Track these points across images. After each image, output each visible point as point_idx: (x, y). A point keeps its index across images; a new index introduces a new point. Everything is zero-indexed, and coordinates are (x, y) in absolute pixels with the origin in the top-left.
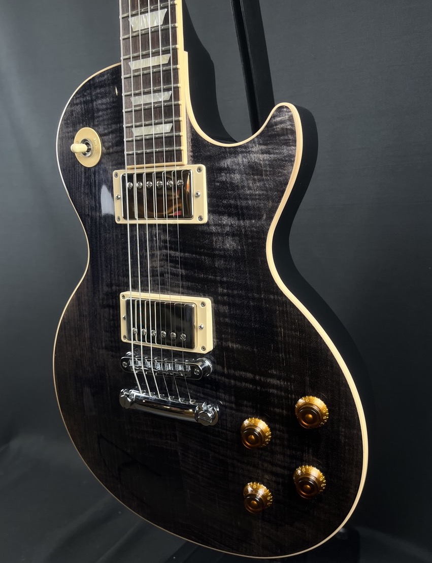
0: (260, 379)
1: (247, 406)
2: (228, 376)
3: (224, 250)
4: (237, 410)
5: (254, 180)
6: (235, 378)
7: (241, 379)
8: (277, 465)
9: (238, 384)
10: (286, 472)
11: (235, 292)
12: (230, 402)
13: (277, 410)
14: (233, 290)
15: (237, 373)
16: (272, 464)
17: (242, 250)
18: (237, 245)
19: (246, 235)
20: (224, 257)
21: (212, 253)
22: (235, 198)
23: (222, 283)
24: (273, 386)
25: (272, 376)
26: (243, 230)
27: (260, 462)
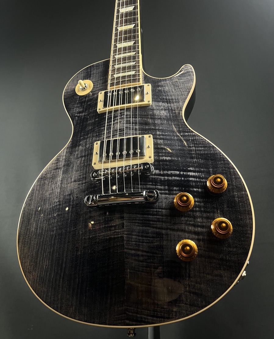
0: (183, 174)
1: (175, 190)
2: (163, 175)
3: (161, 116)
4: (169, 194)
5: (175, 89)
6: (168, 175)
7: (171, 175)
8: (198, 226)
9: (170, 178)
10: (204, 230)
11: (166, 133)
12: (165, 190)
13: (195, 189)
14: (165, 133)
15: (169, 172)
16: (194, 226)
17: (170, 115)
18: (167, 114)
19: (171, 109)
20: (160, 119)
21: (153, 117)
22: (166, 96)
23: (159, 130)
24: (192, 176)
25: (191, 171)
26: (170, 108)
27: (186, 227)
